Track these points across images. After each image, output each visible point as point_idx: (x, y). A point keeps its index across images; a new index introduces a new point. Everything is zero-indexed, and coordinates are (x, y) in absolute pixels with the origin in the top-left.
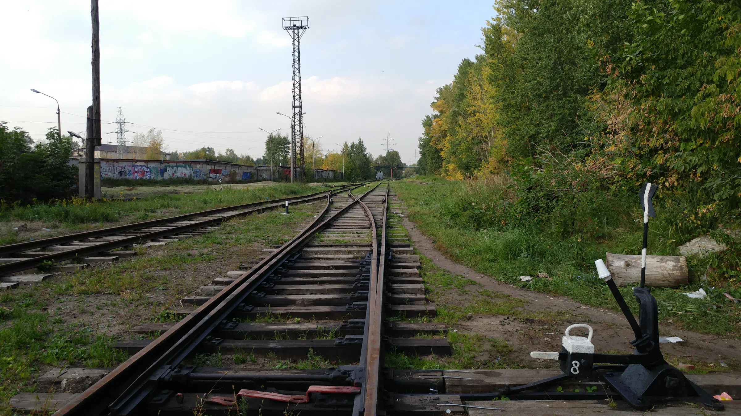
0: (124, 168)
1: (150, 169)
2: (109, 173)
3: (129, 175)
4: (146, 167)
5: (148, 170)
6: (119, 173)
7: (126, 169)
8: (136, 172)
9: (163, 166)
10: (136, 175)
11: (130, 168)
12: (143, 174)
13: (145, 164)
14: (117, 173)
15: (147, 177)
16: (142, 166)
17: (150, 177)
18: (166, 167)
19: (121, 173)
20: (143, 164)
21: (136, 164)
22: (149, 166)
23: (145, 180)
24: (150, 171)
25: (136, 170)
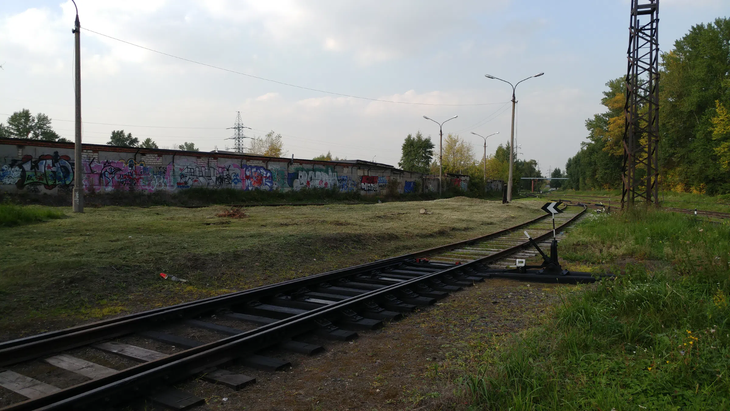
0: (228, 170)
1: (271, 173)
2: (201, 179)
3: (236, 183)
4: (264, 169)
5: (269, 174)
6: (217, 179)
7: (231, 172)
8: (248, 177)
9: (293, 168)
10: (248, 182)
11: (238, 171)
12: (260, 180)
13: (263, 165)
14: (214, 179)
15: (266, 187)
16: (258, 168)
17: (271, 187)
18: (297, 170)
19: (221, 179)
20: (260, 163)
21: (249, 163)
22: (270, 168)
23: (263, 193)
24: (271, 178)
25: (248, 173)
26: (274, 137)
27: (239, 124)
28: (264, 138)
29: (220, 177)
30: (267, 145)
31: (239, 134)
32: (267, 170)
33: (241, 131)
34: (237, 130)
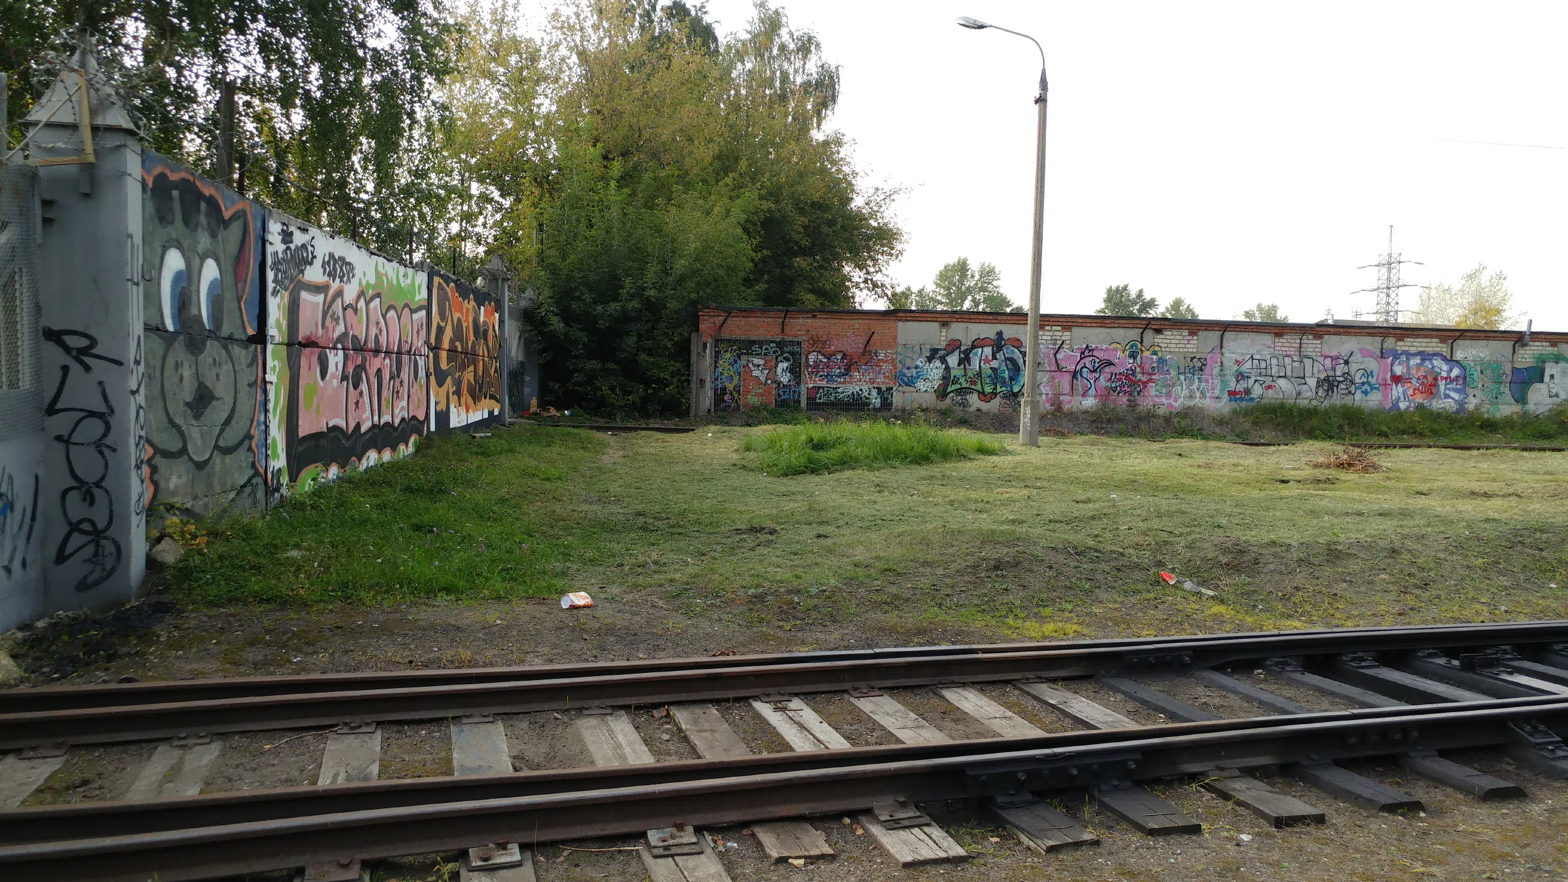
0: (1346, 363)
1: (1463, 368)
2: (1282, 382)
3: (1366, 393)
4: (1444, 358)
5: (1456, 372)
6: (1319, 384)
7: (1353, 367)
8: (1397, 379)
9: (1527, 356)
10: (1397, 391)
11: (1372, 364)
12: (1430, 387)
13: (1444, 349)
14: (1312, 382)
15: (1447, 401)
16: (1425, 356)
17: (1461, 404)
18: (1542, 360)
19: (1329, 384)
20: (1434, 345)
21: (1401, 346)
22: (1459, 355)
23: (1436, 416)
24: (1464, 379)
25: (1399, 370)
26: (1484, 279)
27: (1390, 255)
28: (1456, 286)
29: (1327, 379)
30: (1465, 301)
31: (1389, 279)
32: (1450, 361)
33: (1394, 271)
34: (1384, 270)
